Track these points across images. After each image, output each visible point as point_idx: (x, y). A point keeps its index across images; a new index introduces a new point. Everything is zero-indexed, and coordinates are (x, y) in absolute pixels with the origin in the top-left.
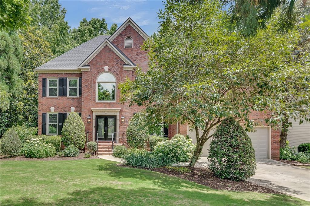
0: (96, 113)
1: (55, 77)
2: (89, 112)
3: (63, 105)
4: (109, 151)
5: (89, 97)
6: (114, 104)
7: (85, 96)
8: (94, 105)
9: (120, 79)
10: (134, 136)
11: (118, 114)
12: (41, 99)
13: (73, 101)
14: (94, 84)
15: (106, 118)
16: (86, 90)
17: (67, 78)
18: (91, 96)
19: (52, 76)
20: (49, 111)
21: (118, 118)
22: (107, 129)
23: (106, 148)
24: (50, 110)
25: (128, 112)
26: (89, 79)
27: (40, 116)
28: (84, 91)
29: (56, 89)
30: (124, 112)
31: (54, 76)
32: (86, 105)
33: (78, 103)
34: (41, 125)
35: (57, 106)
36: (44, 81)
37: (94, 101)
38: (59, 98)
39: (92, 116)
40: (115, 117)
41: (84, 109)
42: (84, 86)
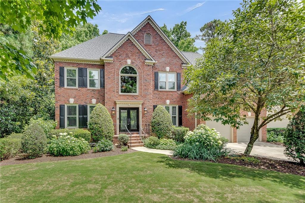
0: (120, 105)
1: (74, 66)
2: (113, 104)
3: (83, 96)
5: (112, 89)
6: (137, 97)
7: (108, 88)
8: (117, 97)
9: (142, 73)
10: (162, 127)
11: (140, 107)
12: (58, 90)
13: (94, 93)
14: (117, 77)
15: (129, 110)
16: (109, 82)
17: (88, 69)
18: (114, 88)
19: (71, 65)
20: (67, 103)
21: (140, 110)
22: (130, 121)
24: (68, 101)
25: (149, 104)
26: (112, 71)
27: (57, 107)
28: (107, 83)
29: (75, 79)
30: (146, 104)
31: (73, 65)
32: (109, 97)
33: (99, 95)
34: (59, 118)
35: (77, 97)
36: (62, 70)
37: (117, 93)
38: (79, 89)
39: (116, 108)
40: (137, 109)
41: (107, 101)
42: (107, 77)
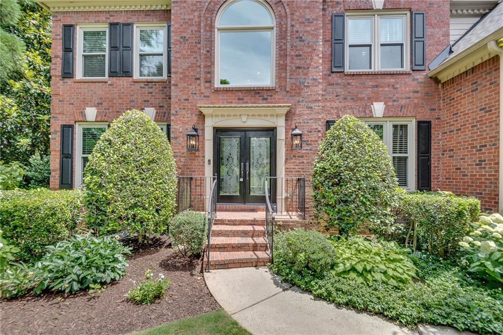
0: (215, 120)
1: (99, 22)
2: (195, 118)
3: (120, 101)
4: (255, 247)
5: (192, 73)
6: (269, 93)
7: (181, 70)
8: (208, 97)
9: (286, 17)
10: (350, 188)
11: (280, 124)
12: (58, 85)
13: (151, 90)
14: (209, 34)
15: (244, 134)
16: (184, 52)
17: (135, 26)
18: (198, 70)
19: (92, 19)
20: (81, 119)
21: (281, 135)
22: (247, 169)
23: (245, 234)
24: (83, 114)
25: (310, 117)
26: (191, 17)
27: (56, 132)
28: (178, 55)
29: (104, 56)
30: (300, 115)
31: (97, 19)
32: (185, 97)
33: (164, 96)
34: (58, 161)
35: (105, 104)
37: (207, 85)
38: (110, 82)
39: (203, 130)
40: (271, 132)
41: (178, 109)
42: (178, 38)
